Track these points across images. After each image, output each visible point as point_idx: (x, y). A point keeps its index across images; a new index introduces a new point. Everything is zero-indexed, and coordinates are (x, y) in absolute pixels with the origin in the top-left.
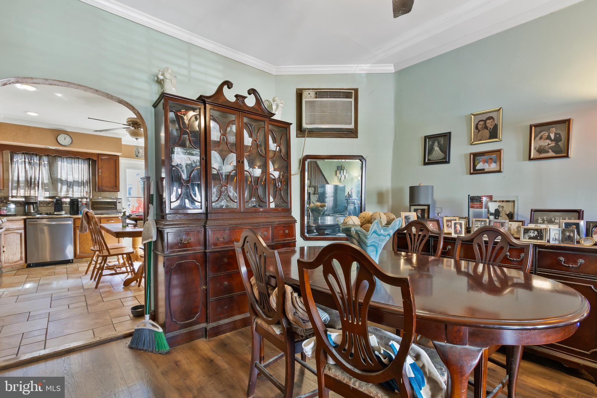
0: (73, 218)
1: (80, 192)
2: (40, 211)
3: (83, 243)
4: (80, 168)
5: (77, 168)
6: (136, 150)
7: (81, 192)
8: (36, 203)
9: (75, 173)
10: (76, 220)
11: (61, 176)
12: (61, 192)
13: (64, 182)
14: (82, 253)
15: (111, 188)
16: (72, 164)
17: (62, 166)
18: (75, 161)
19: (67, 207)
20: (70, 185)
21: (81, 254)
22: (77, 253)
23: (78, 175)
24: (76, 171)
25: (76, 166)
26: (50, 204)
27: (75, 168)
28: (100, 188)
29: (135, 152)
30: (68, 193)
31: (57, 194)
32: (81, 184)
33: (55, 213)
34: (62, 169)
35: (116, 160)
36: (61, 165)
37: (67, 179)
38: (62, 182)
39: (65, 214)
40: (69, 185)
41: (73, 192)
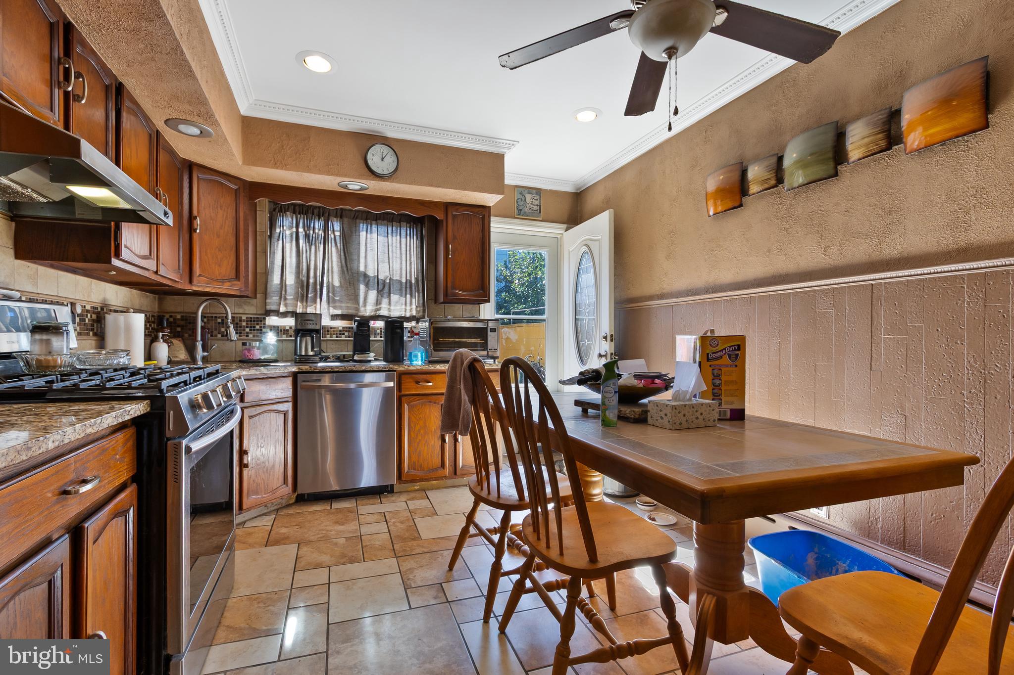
0: (395, 371)
1: (404, 303)
2: (324, 352)
3: (418, 440)
4: (403, 246)
5: (398, 245)
6: (520, 196)
7: (406, 304)
8: (317, 331)
9: (394, 258)
10: (403, 376)
11: (366, 266)
12: (365, 304)
13: (371, 279)
14: (414, 469)
15: (473, 293)
16: (388, 237)
17: (369, 240)
18: (394, 229)
19: (378, 340)
20: (384, 288)
21: (413, 472)
22: (404, 467)
23: (399, 261)
24: (396, 253)
25: (396, 240)
26: (344, 334)
27: (394, 245)
28: (449, 291)
29: (517, 203)
30: (378, 307)
31: (358, 309)
32: (406, 288)
33: (356, 358)
34: (368, 249)
35: (483, 218)
36: (366, 239)
37: (378, 274)
38: (367, 280)
39: (376, 360)
40: (381, 287)
41: (390, 304)
